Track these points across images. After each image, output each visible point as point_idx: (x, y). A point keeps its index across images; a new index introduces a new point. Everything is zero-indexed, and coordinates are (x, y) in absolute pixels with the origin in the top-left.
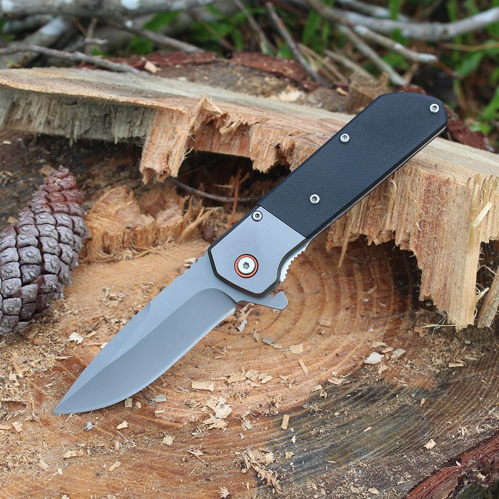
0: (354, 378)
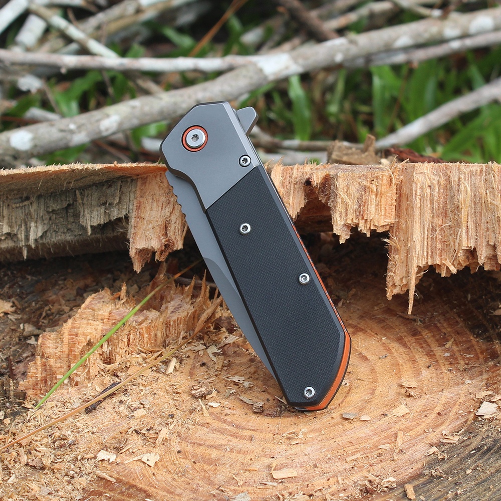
0: (471, 433)
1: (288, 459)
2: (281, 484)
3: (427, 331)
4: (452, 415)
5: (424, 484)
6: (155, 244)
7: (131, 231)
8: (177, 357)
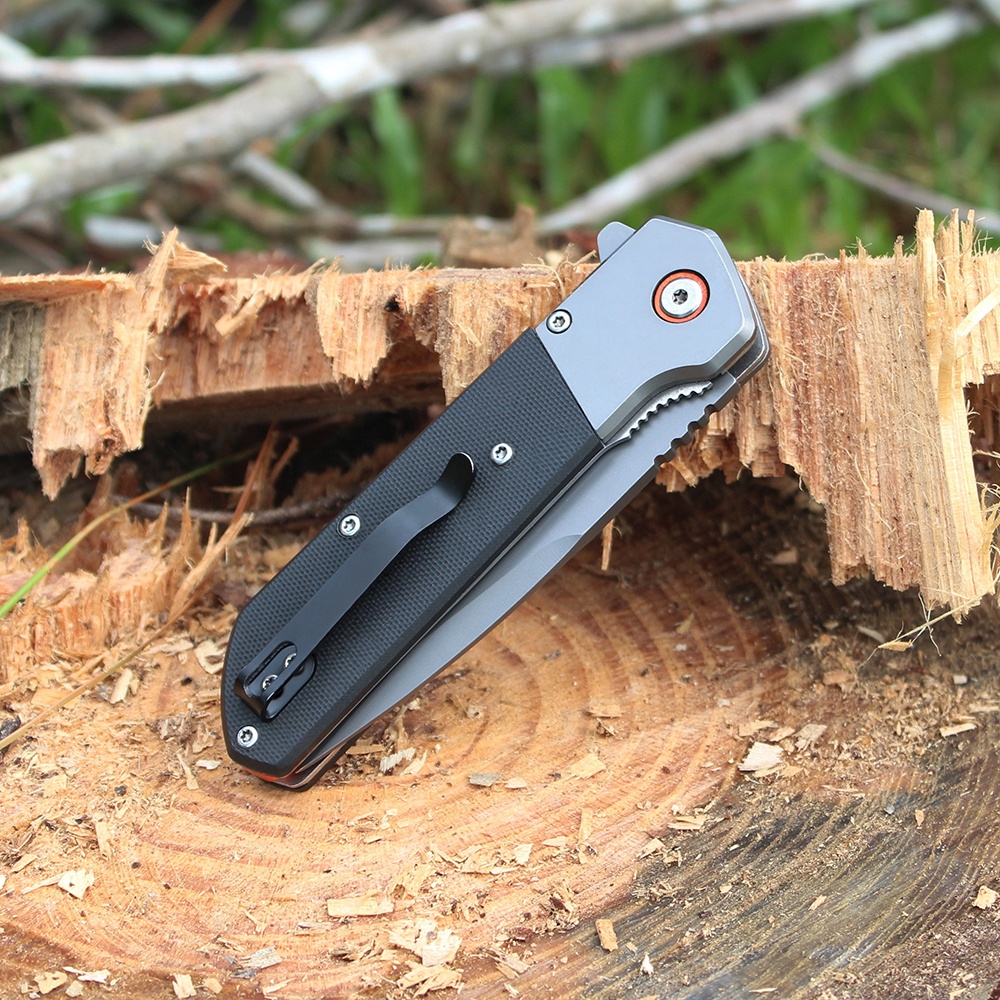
0: (729, 807)
1: (359, 873)
2: (344, 927)
3: (639, 600)
4: (691, 771)
5: (636, 918)
6: (85, 440)
7: (36, 414)
8: (133, 667)
